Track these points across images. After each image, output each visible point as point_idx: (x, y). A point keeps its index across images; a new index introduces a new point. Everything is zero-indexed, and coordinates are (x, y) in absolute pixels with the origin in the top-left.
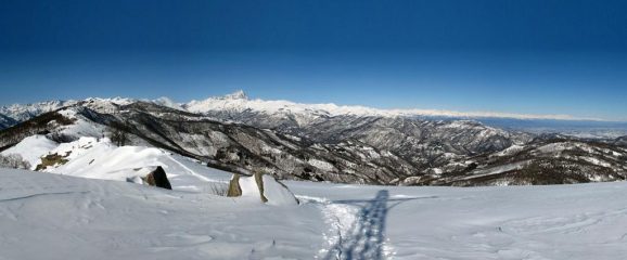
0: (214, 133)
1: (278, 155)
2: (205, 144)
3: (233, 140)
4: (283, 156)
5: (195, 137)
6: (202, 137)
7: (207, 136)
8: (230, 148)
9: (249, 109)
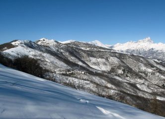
0: (111, 58)
1: (149, 73)
2: (105, 64)
3: (123, 62)
4: (153, 74)
5: (99, 60)
6: (104, 60)
7: (107, 59)
8: (119, 67)
9: (153, 49)
